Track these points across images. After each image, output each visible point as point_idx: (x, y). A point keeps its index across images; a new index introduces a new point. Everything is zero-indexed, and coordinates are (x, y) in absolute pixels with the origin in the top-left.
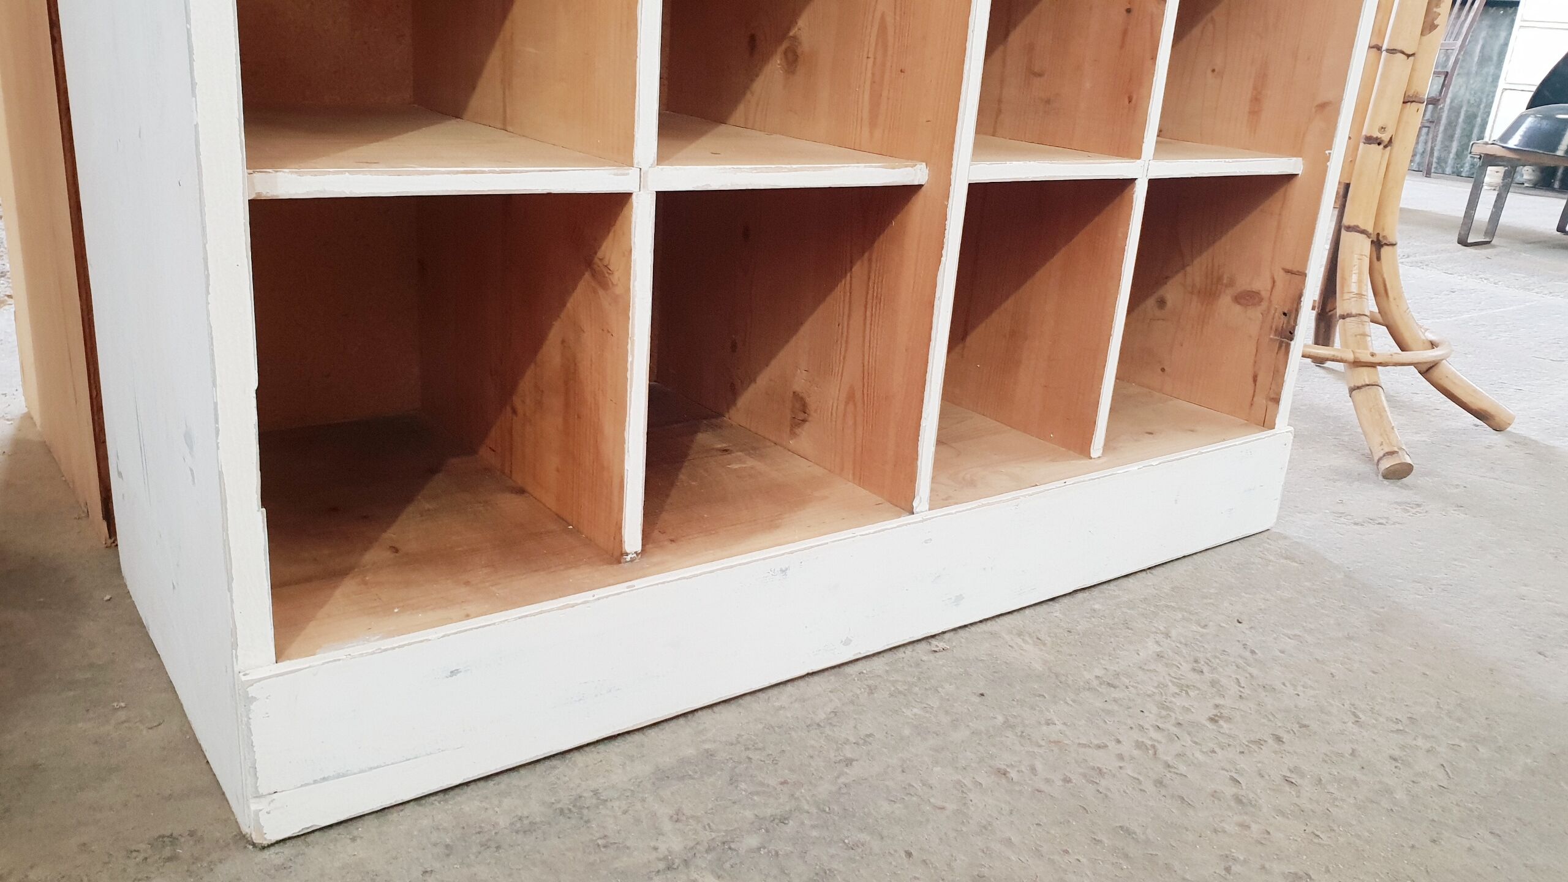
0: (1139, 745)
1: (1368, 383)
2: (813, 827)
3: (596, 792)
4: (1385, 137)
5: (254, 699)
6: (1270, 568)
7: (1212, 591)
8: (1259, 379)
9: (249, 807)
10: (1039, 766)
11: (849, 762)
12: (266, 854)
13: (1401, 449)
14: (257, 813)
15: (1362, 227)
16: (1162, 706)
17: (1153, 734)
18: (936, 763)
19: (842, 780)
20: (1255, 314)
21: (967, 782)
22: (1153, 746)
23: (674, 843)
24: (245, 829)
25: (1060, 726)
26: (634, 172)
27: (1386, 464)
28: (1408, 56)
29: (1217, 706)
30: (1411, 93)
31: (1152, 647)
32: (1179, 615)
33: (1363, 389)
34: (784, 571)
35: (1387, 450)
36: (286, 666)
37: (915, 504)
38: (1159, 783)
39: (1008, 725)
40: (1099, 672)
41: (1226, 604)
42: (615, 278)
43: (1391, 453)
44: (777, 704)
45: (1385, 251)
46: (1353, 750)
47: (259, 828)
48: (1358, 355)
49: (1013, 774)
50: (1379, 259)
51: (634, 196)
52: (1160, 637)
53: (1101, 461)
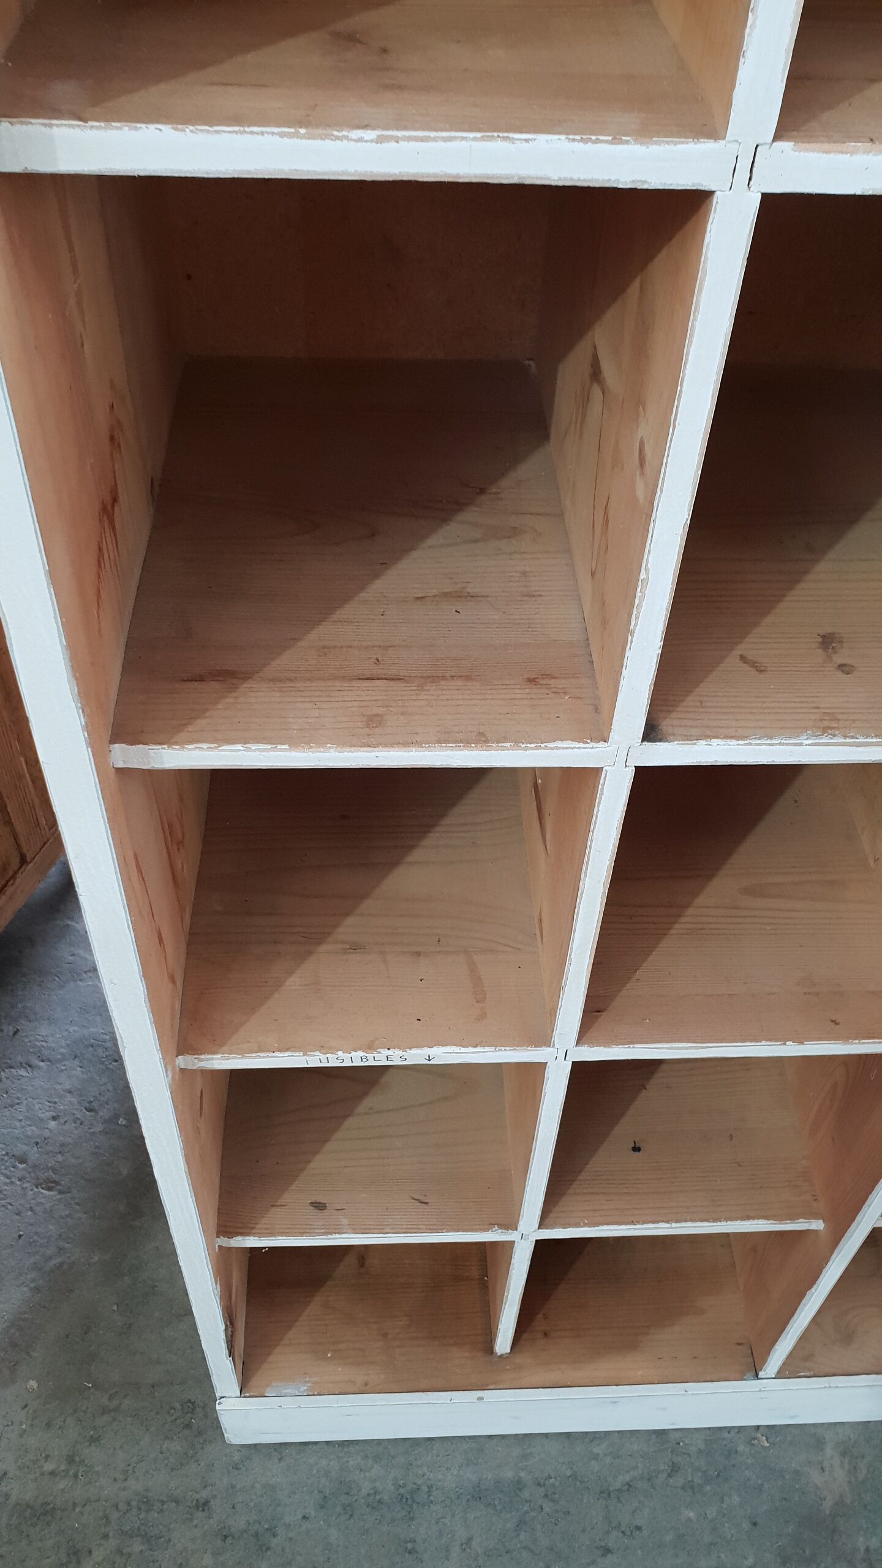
3: (428, 1489)
11: (606, 1552)
12: (227, 1452)
26: (516, 1233)
37: (760, 1374)
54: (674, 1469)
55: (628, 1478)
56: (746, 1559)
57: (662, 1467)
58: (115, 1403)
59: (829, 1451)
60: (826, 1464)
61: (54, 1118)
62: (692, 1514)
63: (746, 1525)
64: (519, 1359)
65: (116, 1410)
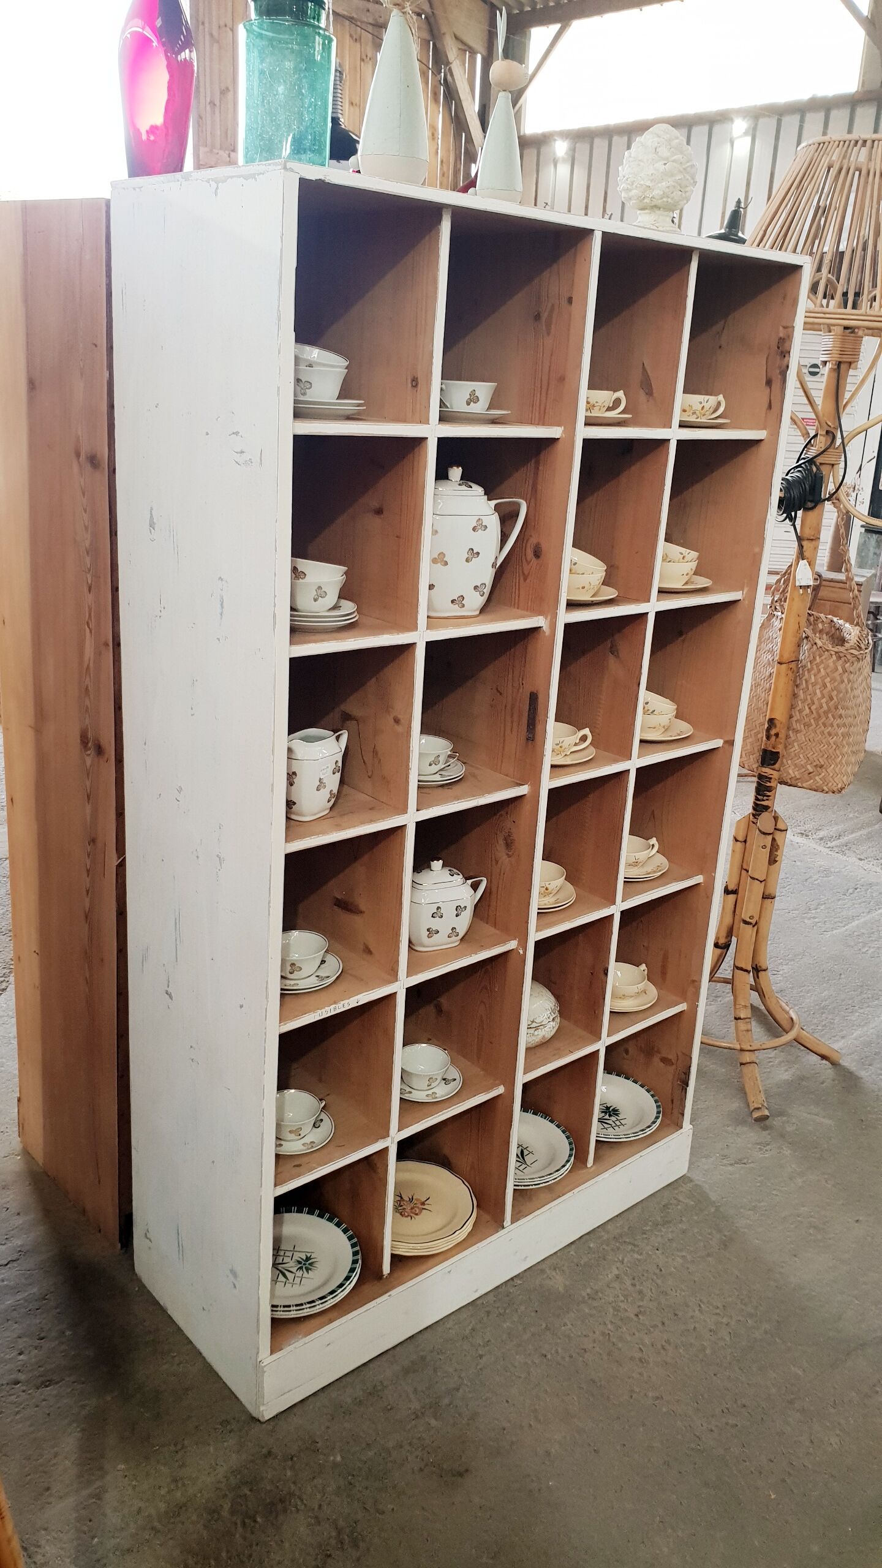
0: (603, 1334)
1: (748, 1061)
2: (470, 1392)
3: (381, 1382)
4: (753, 921)
5: (265, 1372)
6: (679, 1207)
7: (648, 1228)
8: (674, 1101)
9: (259, 1409)
10: (560, 1350)
11: (481, 1356)
12: (264, 1425)
13: (763, 1105)
14: (263, 1411)
15: (744, 967)
16: (615, 1309)
17: (609, 1326)
18: (517, 1354)
19: (478, 1367)
20: (671, 1069)
21: (529, 1362)
22: (609, 1334)
23: (416, 1405)
24: (254, 1415)
25: (570, 1326)
26: (389, 1139)
27: (756, 1115)
28: (761, 882)
29: (639, 1307)
30: (767, 893)
31: (616, 1272)
32: (630, 1247)
33: (747, 1065)
34: (449, 1272)
35: (756, 1106)
36: (275, 1356)
37: (504, 1224)
38: (609, 1354)
39: (547, 1328)
40: (589, 1291)
41: (653, 1238)
42: (379, 1171)
43: (758, 1109)
44: (448, 1326)
45: (761, 974)
46: (695, 1328)
47: (263, 1416)
48: (742, 1046)
49: (549, 1356)
50: (758, 977)
51: (389, 1148)
52: (618, 1264)
53: (592, 1169)
54: (488, 1313)
55: (470, 1328)
56: (542, 1325)
57: (483, 1315)
58: (179, 1447)
59: (548, 1272)
60: (550, 1276)
61: (20, 1354)
62: (508, 1324)
63: (533, 1314)
64: (395, 1275)
65: (183, 1447)
